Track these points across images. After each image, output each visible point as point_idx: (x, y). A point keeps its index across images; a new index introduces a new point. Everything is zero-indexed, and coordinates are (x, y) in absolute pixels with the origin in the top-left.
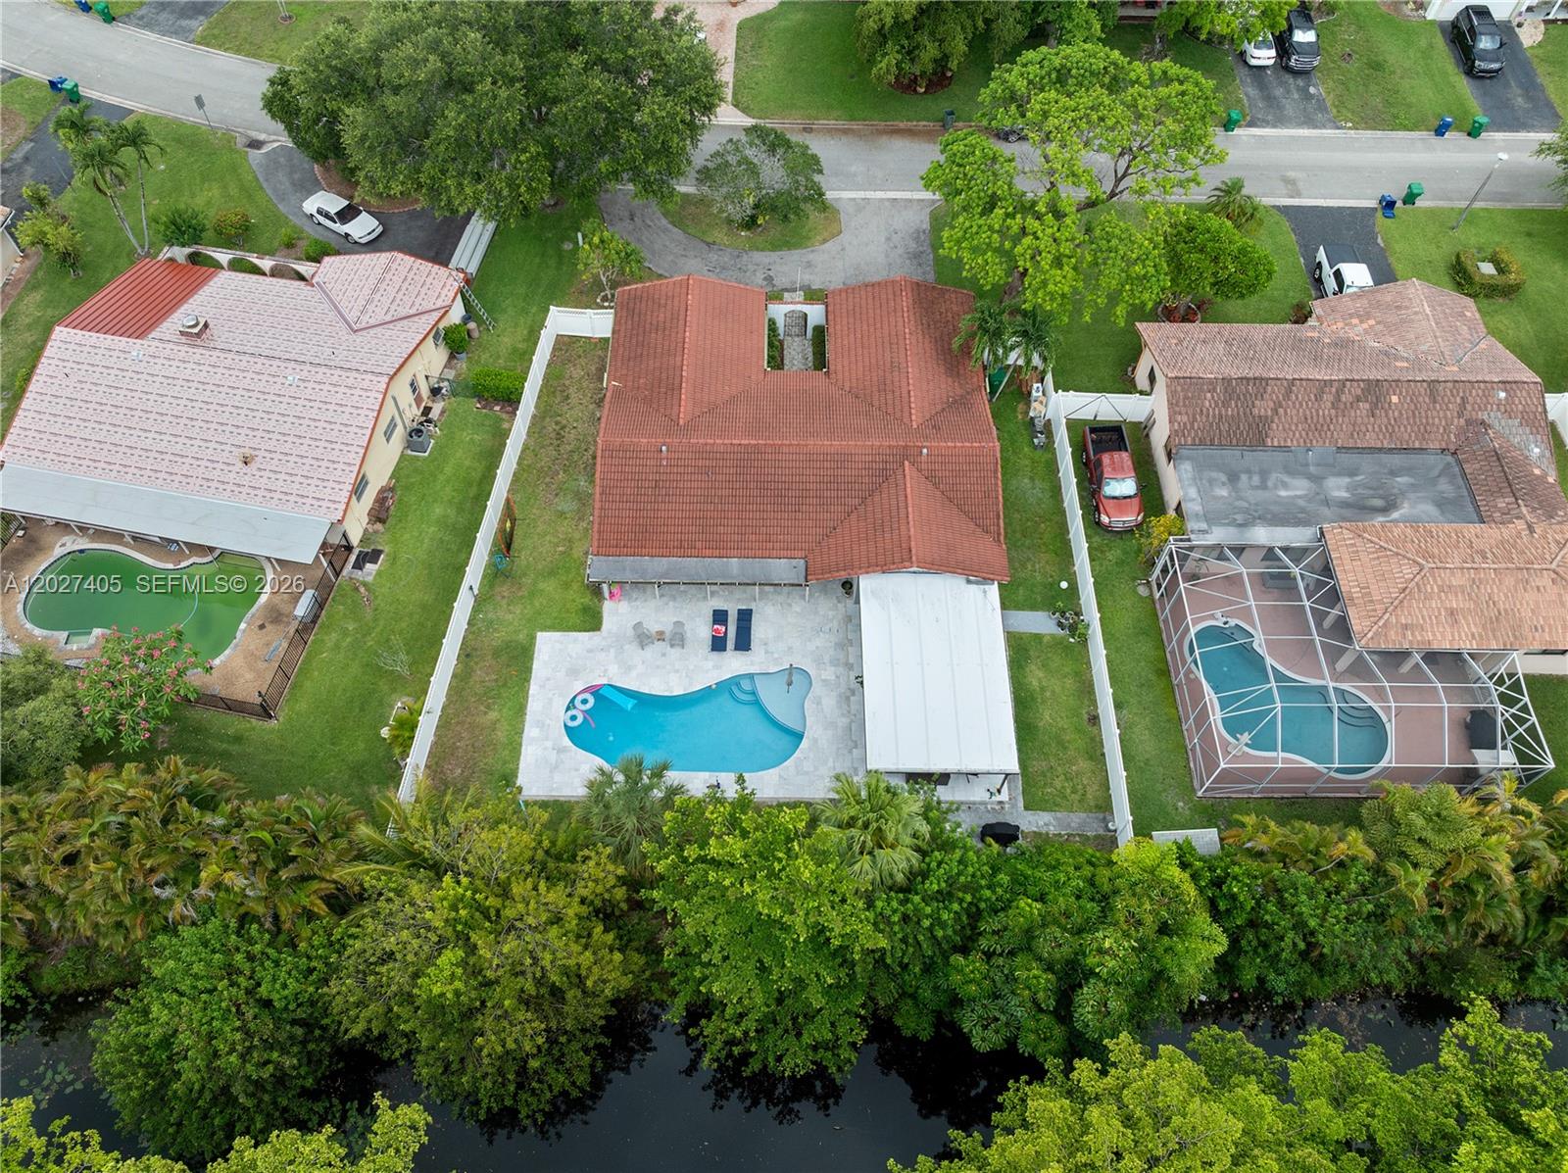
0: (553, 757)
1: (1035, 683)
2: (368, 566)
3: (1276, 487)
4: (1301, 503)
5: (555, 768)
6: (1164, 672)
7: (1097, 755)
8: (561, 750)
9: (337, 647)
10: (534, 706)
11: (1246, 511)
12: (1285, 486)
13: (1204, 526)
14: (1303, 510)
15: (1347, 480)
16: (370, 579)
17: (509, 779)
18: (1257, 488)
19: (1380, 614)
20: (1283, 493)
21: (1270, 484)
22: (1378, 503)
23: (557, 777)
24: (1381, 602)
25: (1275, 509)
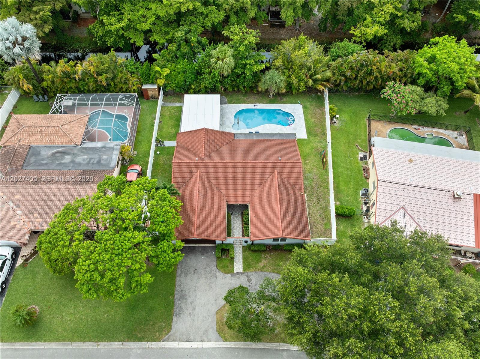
0: (295, 111)
1: (173, 130)
2: (362, 156)
3: (87, 159)
4: (82, 154)
5: (294, 109)
6: (138, 132)
7: (162, 116)
8: (294, 112)
9: (360, 135)
10: (303, 121)
11: (100, 151)
12: (84, 160)
13: (115, 147)
14: (82, 152)
15: (63, 162)
16: (360, 153)
17: (304, 107)
18: (93, 159)
19: (80, 119)
20: (86, 157)
21: (88, 160)
22: (57, 155)
23: (293, 107)
24: (78, 122)
25: (91, 152)
